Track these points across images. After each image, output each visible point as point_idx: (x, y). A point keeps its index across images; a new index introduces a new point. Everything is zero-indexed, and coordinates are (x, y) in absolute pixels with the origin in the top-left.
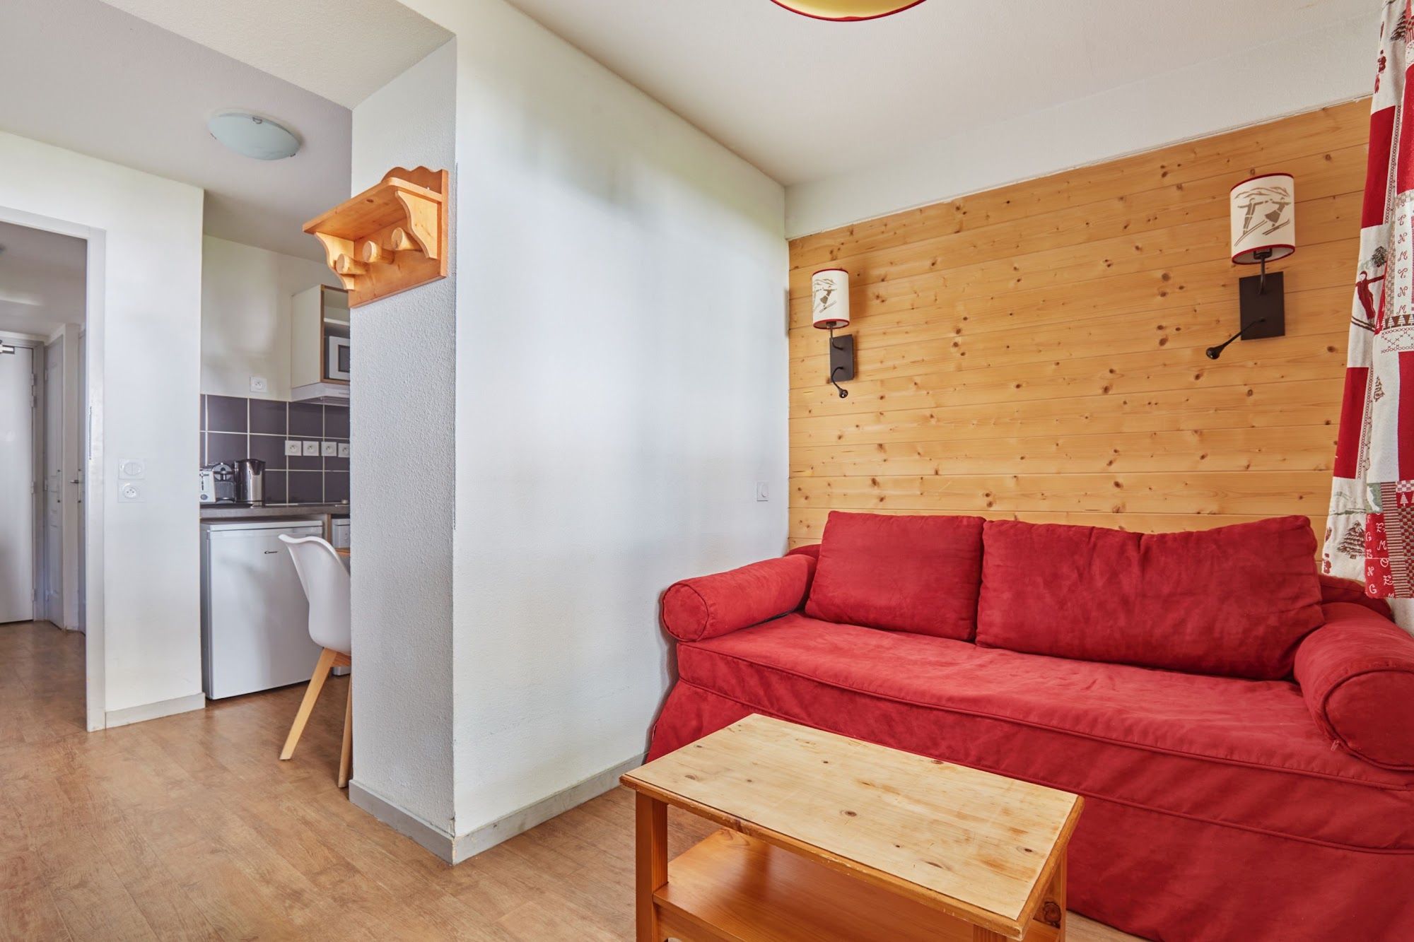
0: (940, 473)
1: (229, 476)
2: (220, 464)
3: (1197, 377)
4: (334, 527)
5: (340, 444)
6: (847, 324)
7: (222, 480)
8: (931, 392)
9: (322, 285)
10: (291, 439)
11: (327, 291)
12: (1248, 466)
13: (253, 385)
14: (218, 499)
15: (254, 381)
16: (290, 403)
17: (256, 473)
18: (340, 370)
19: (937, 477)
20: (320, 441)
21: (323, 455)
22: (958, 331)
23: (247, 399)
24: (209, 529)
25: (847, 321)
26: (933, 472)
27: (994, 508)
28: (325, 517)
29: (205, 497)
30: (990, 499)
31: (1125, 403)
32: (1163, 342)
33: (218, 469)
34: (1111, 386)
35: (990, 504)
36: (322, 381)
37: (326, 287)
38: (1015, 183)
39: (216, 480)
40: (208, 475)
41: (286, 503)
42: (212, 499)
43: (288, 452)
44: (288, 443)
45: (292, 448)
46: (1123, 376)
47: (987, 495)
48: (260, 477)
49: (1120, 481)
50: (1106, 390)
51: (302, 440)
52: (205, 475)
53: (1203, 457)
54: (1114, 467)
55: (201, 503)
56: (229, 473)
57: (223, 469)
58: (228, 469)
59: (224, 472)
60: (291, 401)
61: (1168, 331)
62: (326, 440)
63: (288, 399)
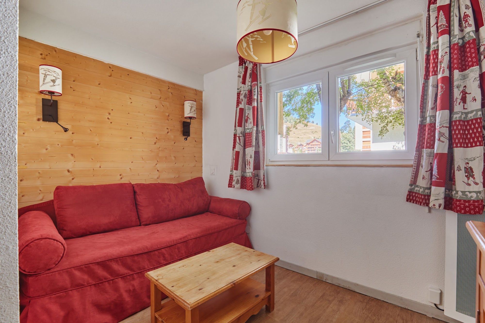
0: (101, 167)
3: (174, 143)
6: (60, 95)
8: (97, 135)
12: (183, 166)
19: (100, 168)
22: (109, 114)
25: (60, 93)
26: (99, 167)
27: (123, 179)
30: (121, 176)
31: (160, 148)
32: (168, 133)
34: (156, 142)
35: (121, 178)
38: (131, 69)
46: (159, 140)
47: (120, 175)
49: (158, 170)
50: (155, 143)
53: (175, 163)
54: (157, 166)
61: (169, 130)
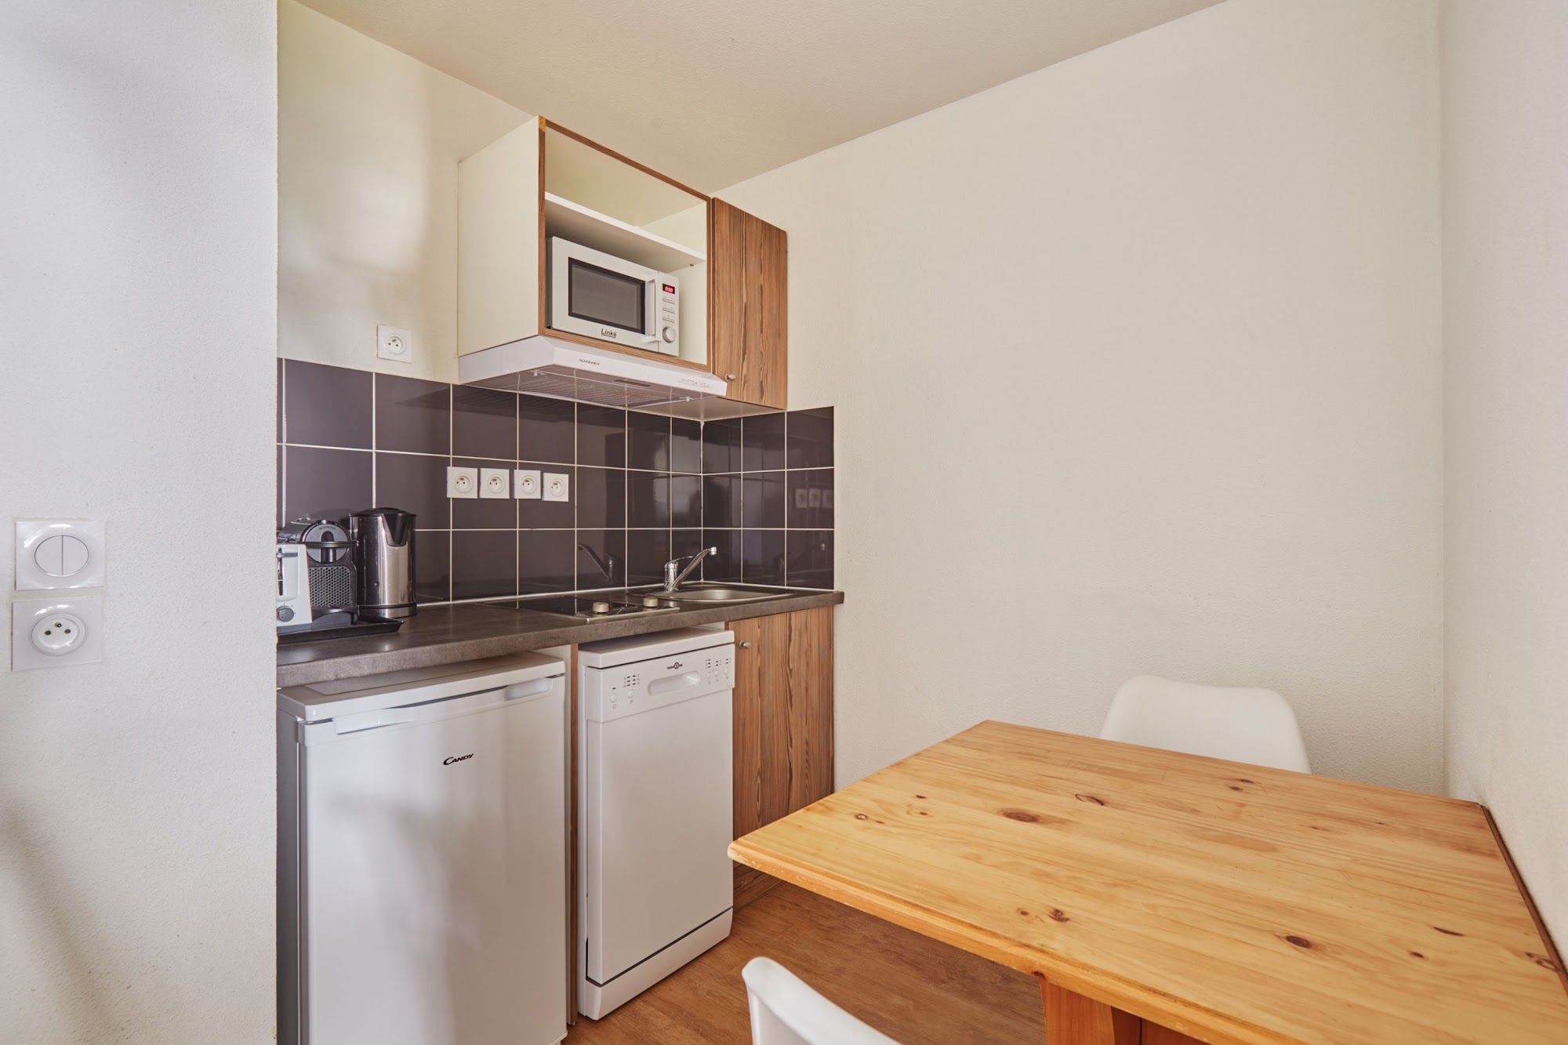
1: (340, 553)
2: (319, 522)
4: (583, 670)
5: (546, 475)
7: (325, 561)
9: (541, 118)
10: (458, 463)
11: (549, 131)
13: (383, 344)
14: (317, 613)
15: (385, 335)
16: (455, 386)
17: (397, 540)
18: (571, 314)
20: (512, 467)
21: (518, 496)
23: (371, 373)
24: (304, 717)
28: (566, 650)
29: (285, 613)
33: (315, 535)
36: (541, 333)
37: (549, 124)
39: (311, 562)
40: (296, 555)
41: (449, 600)
42: (303, 617)
43: (453, 492)
44: (453, 473)
45: (461, 483)
48: (403, 550)
51: (479, 465)
52: (288, 555)
55: (278, 628)
56: (342, 545)
57: (327, 536)
58: (339, 535)
59: (330, 544)
60: (457, 383)
62: (523, 467)
63: (453, 377)
